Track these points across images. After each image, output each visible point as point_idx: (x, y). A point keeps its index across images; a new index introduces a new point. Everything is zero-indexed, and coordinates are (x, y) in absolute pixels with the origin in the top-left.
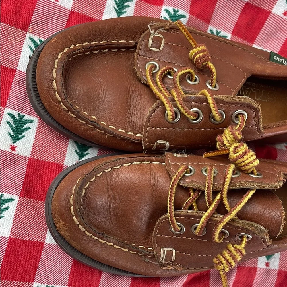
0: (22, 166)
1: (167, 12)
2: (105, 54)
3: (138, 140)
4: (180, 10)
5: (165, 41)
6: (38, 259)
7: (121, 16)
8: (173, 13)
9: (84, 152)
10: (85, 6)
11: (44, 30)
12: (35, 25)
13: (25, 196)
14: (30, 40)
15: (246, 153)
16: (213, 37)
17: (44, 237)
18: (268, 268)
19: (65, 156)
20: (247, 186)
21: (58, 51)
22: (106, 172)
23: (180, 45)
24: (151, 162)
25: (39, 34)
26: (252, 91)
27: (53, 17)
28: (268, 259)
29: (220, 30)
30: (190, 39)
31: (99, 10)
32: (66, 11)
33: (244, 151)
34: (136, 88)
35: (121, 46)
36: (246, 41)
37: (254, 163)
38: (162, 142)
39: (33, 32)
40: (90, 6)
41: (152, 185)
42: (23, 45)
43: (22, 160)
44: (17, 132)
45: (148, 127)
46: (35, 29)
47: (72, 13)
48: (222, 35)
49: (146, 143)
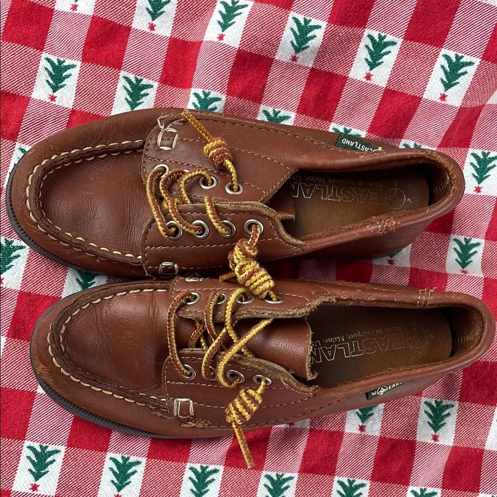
0: (10, 302)
1: (196, 96)
2: (104, 161)
3: (138, 263)
4: (212, 92)
5: (179, 137)
6: (29, 411)
7: (136, 109)
8: (203, 96)
9: (89, 281)
10: (89, 101)
11: (37, 137)
12: (26, 132)
13: (13, 336)
14: (20, 151)
15: (254, 273)
16: (249, 124)
17: (35, 385)
18: (363, 433)
19: (63, 288)
20: (255, 315)
21: (34, 164)
22: (93, 304)
23: (198, 139)
24: (156, 289)
25: (32, 143)
26: (316, 188)
27: (49, 120)
28: (363, 421)
29: (280, 110)
30: (202, 132)
31: (106, 105)
32: (65, 111)
33: (251, 270)
34: (139, 199)
35: (123, 148)
36: (319, 119)
37: (264, 285)
38: (169, 264)
39: (23, 141)
40: (95, 101)
41: (150, 318)
42: (12, 158)
43: (11, 294)
44: (4, 261)
45: (146, 246)
46: (26, 138)
47: (73, 112)
48: (282, 116)
49: (148, 267)
